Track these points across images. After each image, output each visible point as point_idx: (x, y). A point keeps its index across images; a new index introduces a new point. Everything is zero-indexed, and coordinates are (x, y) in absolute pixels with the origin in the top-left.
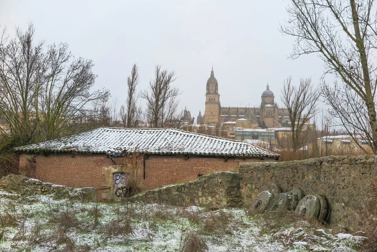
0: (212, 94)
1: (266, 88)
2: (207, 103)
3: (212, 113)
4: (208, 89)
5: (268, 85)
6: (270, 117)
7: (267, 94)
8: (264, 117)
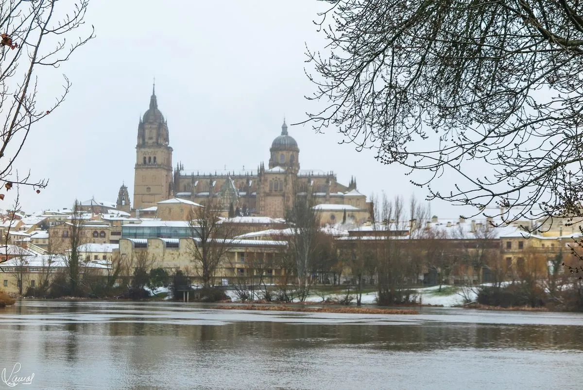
0: (150, 147)
1: (281, 130)
2: (138, 167)
3: (149, 189)
4: (141, 135)
5: (284, 124)
6: (275, 196)
7: (280, 144)
8: (262, 195)
